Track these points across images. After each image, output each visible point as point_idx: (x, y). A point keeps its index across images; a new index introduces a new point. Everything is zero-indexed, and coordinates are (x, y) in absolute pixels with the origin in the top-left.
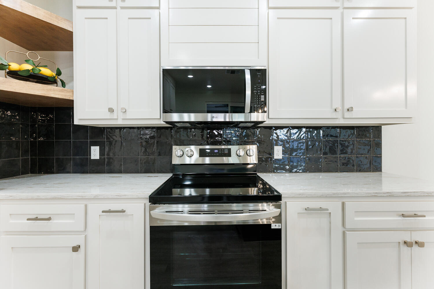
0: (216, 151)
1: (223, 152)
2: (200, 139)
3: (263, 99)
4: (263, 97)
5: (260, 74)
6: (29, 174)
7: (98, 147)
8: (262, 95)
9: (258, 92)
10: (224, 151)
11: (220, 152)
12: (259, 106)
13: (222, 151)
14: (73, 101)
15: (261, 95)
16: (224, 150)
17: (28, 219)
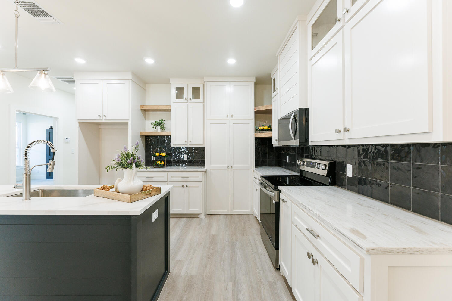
0: (311, 163)
7: (288, 156)
14: (272, 137)
16: (314, 163)
17: (254, 178)
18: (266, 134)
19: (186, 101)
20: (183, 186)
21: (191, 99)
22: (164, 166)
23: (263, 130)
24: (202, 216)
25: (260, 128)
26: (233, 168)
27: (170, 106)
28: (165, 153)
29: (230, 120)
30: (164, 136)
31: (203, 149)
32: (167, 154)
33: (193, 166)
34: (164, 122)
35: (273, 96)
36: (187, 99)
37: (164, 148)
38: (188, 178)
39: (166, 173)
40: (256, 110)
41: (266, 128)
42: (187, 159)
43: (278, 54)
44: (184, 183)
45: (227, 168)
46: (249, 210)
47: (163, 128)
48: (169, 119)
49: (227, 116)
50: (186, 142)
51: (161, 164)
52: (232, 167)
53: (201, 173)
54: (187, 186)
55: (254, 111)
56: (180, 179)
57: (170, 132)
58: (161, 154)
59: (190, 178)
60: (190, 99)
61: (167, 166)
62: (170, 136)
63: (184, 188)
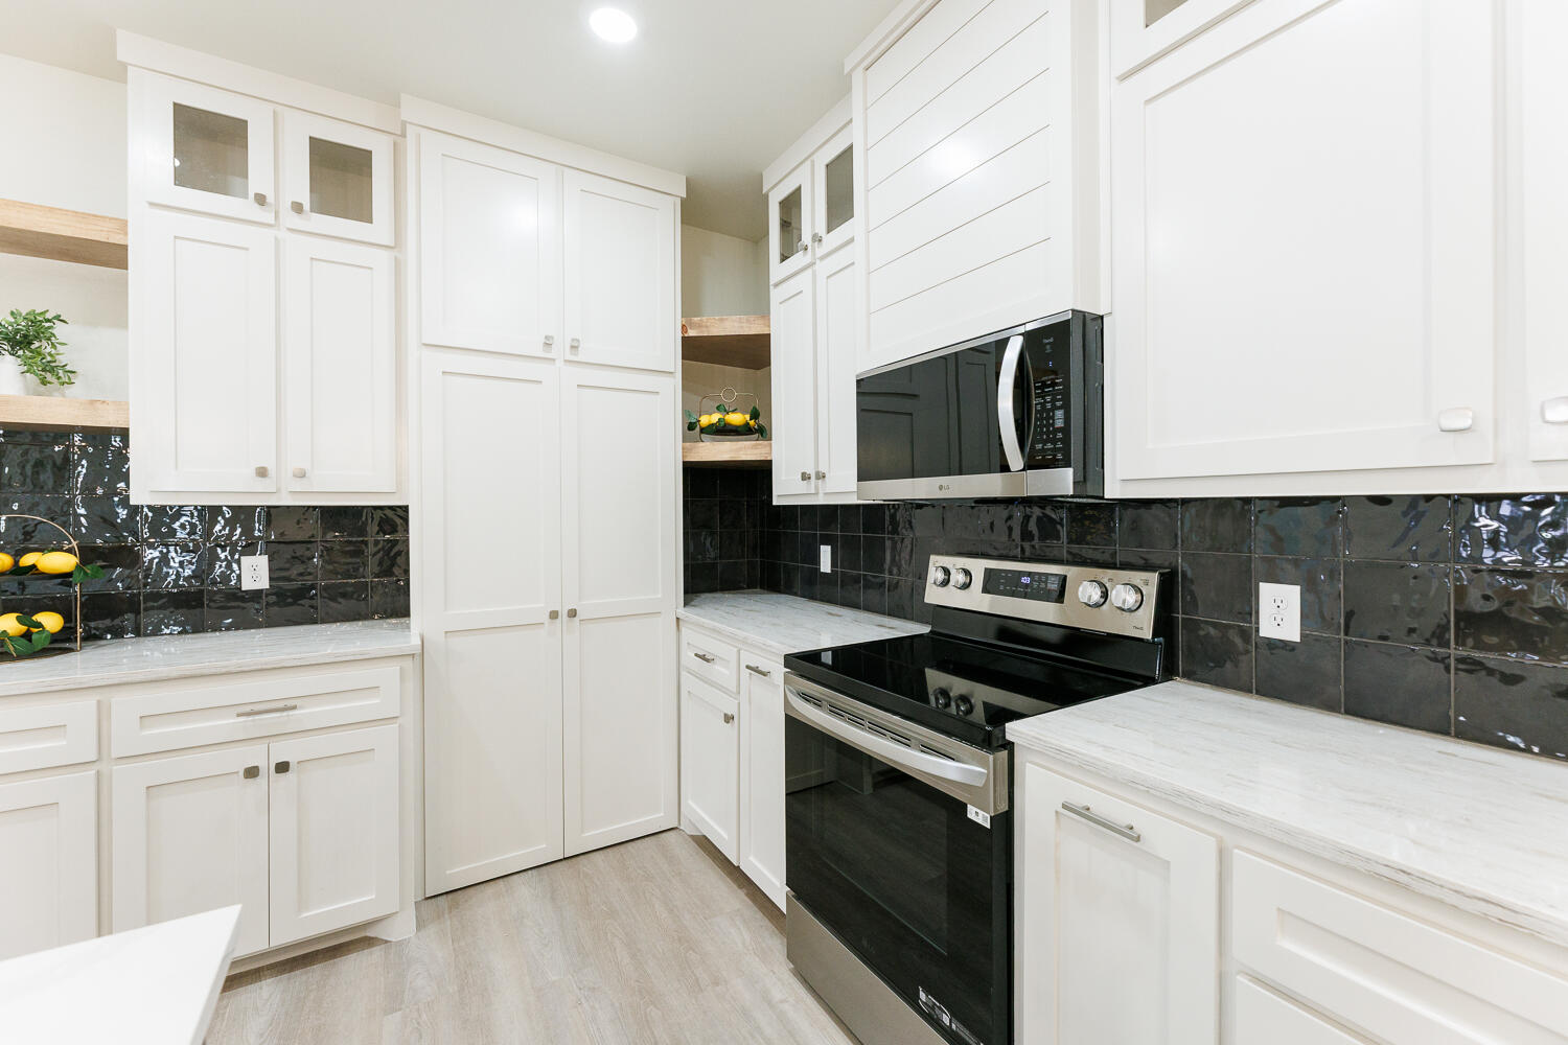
0: (1025, 580)
1: (1043, 585)
2: (1005, 538)
3: (1059, 423)
4: (1059, 414)
5: (1051, 340)
6: (756, 588)
7: (829, 547)
8: (1059, 408)
9: (1046, 402)
10: (1046, 582)
11: (1035, 585)
12: (1049, 446)
13: (1040, 581)
14: (770, 462)
15: (1055, 408)
16: (1047, 579)
17: (696, 655)
18: (740, 449)
19: (266, 216)
20: (252, 773)
21: (307, 206)
22: (60, 644)
23: (723, 431)
24: (402, 928)
25: (705, 420)
26: (581, 615)
27: (124, 223)
28: (70, 551)
29: (559, 363)
30: (62, 433)
31: (394, 520)
32: (87, 554)
33: (315, 622)
34: (59, 330)
35: (773, 279)
36: (270, 199)
37: (63, 513)
38: (294, 708)
39: (87, 704)
40: (692, 333)
41: (736, 419)
42: (263, 583)
43: (859, 64)
44: (261, 747)
45: (545, 618)
46: (662, 814)
47: (49, 372)
48: (117, 316)
49: (548, 344)
50: (262, 473)
51: (27, 636)
52: (573, 614)
53: (392, 670)
54: (282, 767)
55: (680, 335)
56: (228, 725)
57: (123, 406)
58: (28, 560)
59: (302, 707)
60: (297, 208)
61: (91, 637)
62: (124, 433)
63: (261, 780)
